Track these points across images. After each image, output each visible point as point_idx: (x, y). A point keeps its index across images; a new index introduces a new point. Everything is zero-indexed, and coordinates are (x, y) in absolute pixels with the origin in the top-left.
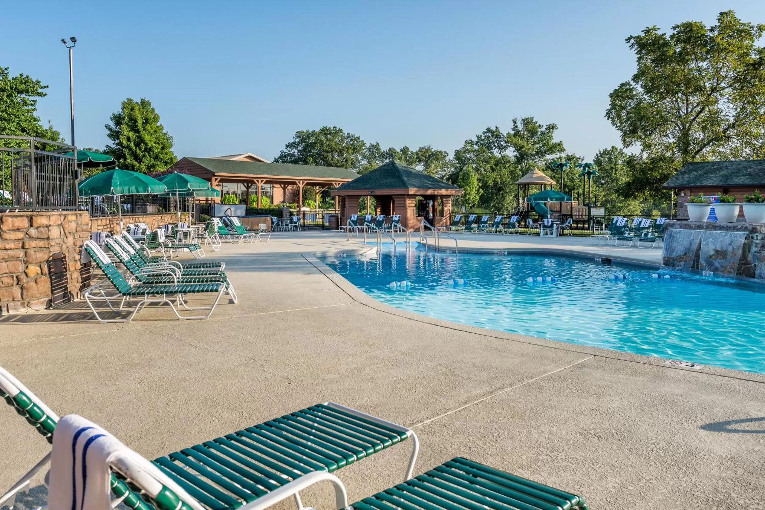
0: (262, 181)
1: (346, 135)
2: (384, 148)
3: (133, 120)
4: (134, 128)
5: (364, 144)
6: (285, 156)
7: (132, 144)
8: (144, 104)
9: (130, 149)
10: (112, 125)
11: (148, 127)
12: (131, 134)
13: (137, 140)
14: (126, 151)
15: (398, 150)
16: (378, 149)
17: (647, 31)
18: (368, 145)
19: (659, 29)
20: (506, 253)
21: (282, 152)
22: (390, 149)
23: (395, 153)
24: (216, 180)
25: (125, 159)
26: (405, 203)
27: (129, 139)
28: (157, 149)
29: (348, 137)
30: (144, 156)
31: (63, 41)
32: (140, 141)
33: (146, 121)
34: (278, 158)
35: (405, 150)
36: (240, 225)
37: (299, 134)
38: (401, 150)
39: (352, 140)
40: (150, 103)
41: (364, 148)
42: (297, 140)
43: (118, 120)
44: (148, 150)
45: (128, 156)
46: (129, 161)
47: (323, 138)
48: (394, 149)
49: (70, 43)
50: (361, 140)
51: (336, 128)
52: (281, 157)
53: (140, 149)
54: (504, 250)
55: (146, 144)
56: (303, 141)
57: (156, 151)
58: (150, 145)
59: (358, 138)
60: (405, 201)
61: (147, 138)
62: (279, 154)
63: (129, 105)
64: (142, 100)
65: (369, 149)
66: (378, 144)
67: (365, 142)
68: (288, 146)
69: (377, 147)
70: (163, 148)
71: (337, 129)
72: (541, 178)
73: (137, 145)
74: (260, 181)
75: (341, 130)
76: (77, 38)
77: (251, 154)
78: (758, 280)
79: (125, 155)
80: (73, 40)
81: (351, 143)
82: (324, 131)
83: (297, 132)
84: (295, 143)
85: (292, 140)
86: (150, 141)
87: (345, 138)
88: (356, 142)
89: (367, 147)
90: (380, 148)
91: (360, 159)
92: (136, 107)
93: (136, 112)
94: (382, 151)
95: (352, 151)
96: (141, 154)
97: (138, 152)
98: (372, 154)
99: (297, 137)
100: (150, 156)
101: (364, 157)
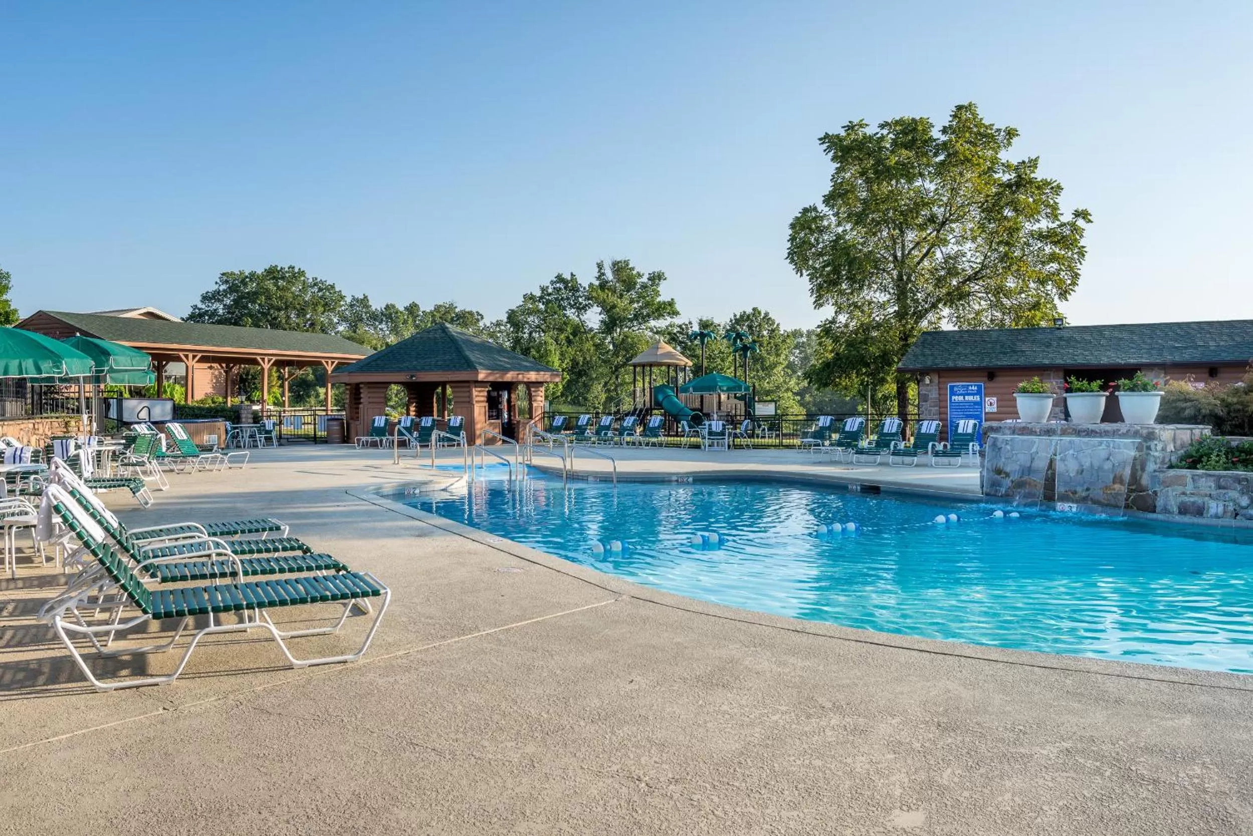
0: (194, 357)
1: (311, 280)
2: (377, 305)
5: (342, 298)
6: (201, 315)
15: (402, 309)
16: (368, 307)
17: (850, 128)
18: (348, 300)
19: (867, 125)
20: (691, 479)
21: (195, 307)
22: (387, 306)
23: (397, 313)
26: (470, 396)
29: (315, 285)
35: (412, 309)
36: (185, 438)
37: (226, 277)
38: (406, 308)
39: (320, 290)
41: (342, 303)
42: (223, 287)
47: (270, 285)
48: (393, 306)
50: (337, 290)
51: (293, 268)
52: (191, 316)
54: (688, 474)
56: (233, 289)
59: (333, 287)
60: (470, 392)
62: (190, 310)
65: (352, 306)
66: (366, 297)
67: (343, 294)
68: (205, 298)
69: (364, 302)
71: (296, 270)
72: (669, 355)
74: (190, 355)
75: (302, 273)
77: (151, 310)
78: (1160, 517)
81: (320, 294)
82: (273, 273)
83: (223, 274)
84: (218, 292)
85: (213, 288)
87: (310, 285)
88: (328, 294)
89: (347, 302)
90: (370, 304)
91: (335, 321)
94: (374, 309)
95: (323, 309)
98: (355, 313)
99: (223, 282)
101: (343, 319)
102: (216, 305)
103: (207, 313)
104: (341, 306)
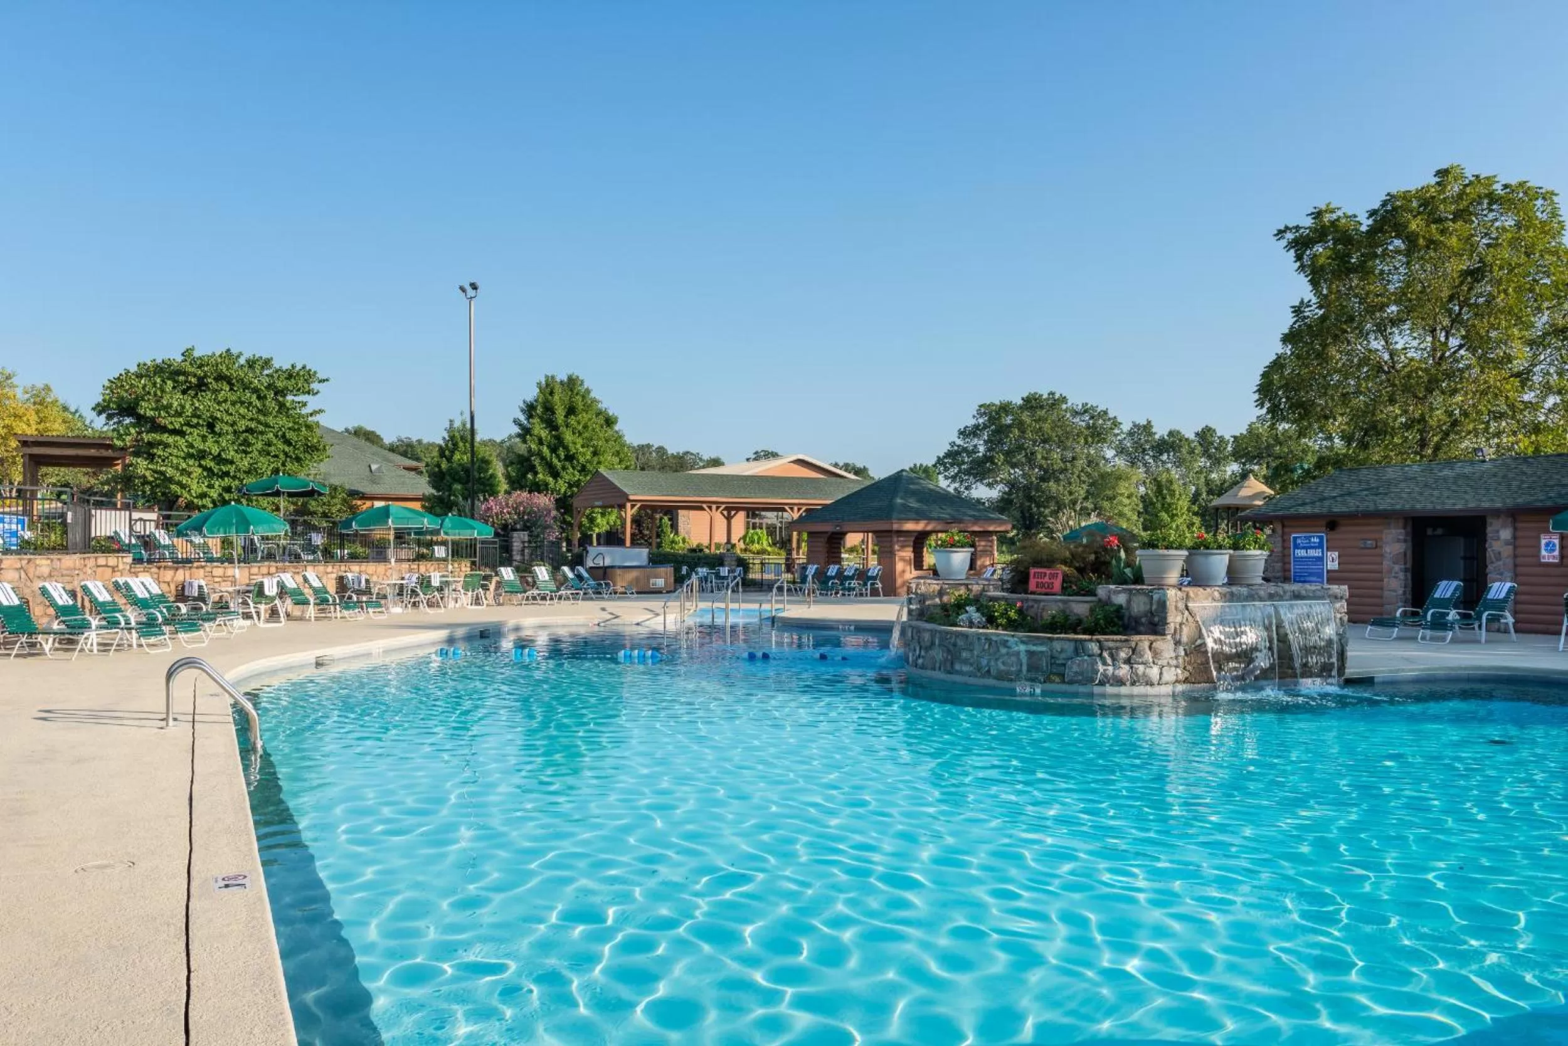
1: (1080, 407)
2: (1161, 431)
3: (549, 409)
4: (552, 425)
5: (1116, 424)
6: (958, 453)
7: (545, 450)
8: (572, 383)
9: (543, 458)
10: (522, 418)
11: (572, 420)
12: (544, 434)
13: (554, 441)
14: (536, 461)
15: (1192, 437)
16: (1152, 434)
17: (1318, 215)
18: (1126, 427)
21: (953, 444)
23: (1180, 440)
24: (633, 506)
25: (536, 473)
27: (541, 442)
28: (585, 455)
29: (1086, 411)
30: (564, 468)
31: (463, 289)
32: (558, 444)
33: (571, 411)
34: (944, 457)
35: (1205, 435)
37: (984, 409)
38: (1197, 434)
39: (1092, 418)
40: (582, 381)
41: (1116, 431)
42: (981, 421)
43: (530, 409)
44: (570, 458)
45: (539, 469)
46: (540, 476)
47: (1026, 417)
48: (1179, 432)
49: (471, 292)
50: (1111, 415)
51: (1054, 394)
52: (949, 454)
53: (558, 457)
55: (566, 448)
56: (992, 421)
57: (582, 460)
58: (573, 450)
59: (1106, 413)
61: (568, 437)
62: (947, 447)
63: (548, 388)
64: (569, 376)
65: (1131, 434)
66: (1149, 422)
67: (1119, 420)
68: (963, 433)
69: (1147, 428)
70: (595, 453)
71: (1057, 396)
73: (554, 450)
75: (1064, 400)
76: (478, 284)
77: (801, 457)
79: (534, 467)
80: (474, 287)
81: (1092, 421)
82: (1032, 403)
83: (981, 406)
84: (977, 427)
85: (971, 422)
86: (575, 443)
87: (1076, 413)
88: (1101, 421)
89: (1125, 430)
90: (1154, 430)
91: (1110, 453)
92: (558, 389)
93: (556, 397)
94: (1157, 437)
95: (1090, 439)
96: (559, 465)
97: (555, 461)
98: (1136, 443)
99: (981, 415)
100: (574, 468)
101: (1121, 451)
102: (975, 441)
103: (965, 450)
104: (1116, 435)
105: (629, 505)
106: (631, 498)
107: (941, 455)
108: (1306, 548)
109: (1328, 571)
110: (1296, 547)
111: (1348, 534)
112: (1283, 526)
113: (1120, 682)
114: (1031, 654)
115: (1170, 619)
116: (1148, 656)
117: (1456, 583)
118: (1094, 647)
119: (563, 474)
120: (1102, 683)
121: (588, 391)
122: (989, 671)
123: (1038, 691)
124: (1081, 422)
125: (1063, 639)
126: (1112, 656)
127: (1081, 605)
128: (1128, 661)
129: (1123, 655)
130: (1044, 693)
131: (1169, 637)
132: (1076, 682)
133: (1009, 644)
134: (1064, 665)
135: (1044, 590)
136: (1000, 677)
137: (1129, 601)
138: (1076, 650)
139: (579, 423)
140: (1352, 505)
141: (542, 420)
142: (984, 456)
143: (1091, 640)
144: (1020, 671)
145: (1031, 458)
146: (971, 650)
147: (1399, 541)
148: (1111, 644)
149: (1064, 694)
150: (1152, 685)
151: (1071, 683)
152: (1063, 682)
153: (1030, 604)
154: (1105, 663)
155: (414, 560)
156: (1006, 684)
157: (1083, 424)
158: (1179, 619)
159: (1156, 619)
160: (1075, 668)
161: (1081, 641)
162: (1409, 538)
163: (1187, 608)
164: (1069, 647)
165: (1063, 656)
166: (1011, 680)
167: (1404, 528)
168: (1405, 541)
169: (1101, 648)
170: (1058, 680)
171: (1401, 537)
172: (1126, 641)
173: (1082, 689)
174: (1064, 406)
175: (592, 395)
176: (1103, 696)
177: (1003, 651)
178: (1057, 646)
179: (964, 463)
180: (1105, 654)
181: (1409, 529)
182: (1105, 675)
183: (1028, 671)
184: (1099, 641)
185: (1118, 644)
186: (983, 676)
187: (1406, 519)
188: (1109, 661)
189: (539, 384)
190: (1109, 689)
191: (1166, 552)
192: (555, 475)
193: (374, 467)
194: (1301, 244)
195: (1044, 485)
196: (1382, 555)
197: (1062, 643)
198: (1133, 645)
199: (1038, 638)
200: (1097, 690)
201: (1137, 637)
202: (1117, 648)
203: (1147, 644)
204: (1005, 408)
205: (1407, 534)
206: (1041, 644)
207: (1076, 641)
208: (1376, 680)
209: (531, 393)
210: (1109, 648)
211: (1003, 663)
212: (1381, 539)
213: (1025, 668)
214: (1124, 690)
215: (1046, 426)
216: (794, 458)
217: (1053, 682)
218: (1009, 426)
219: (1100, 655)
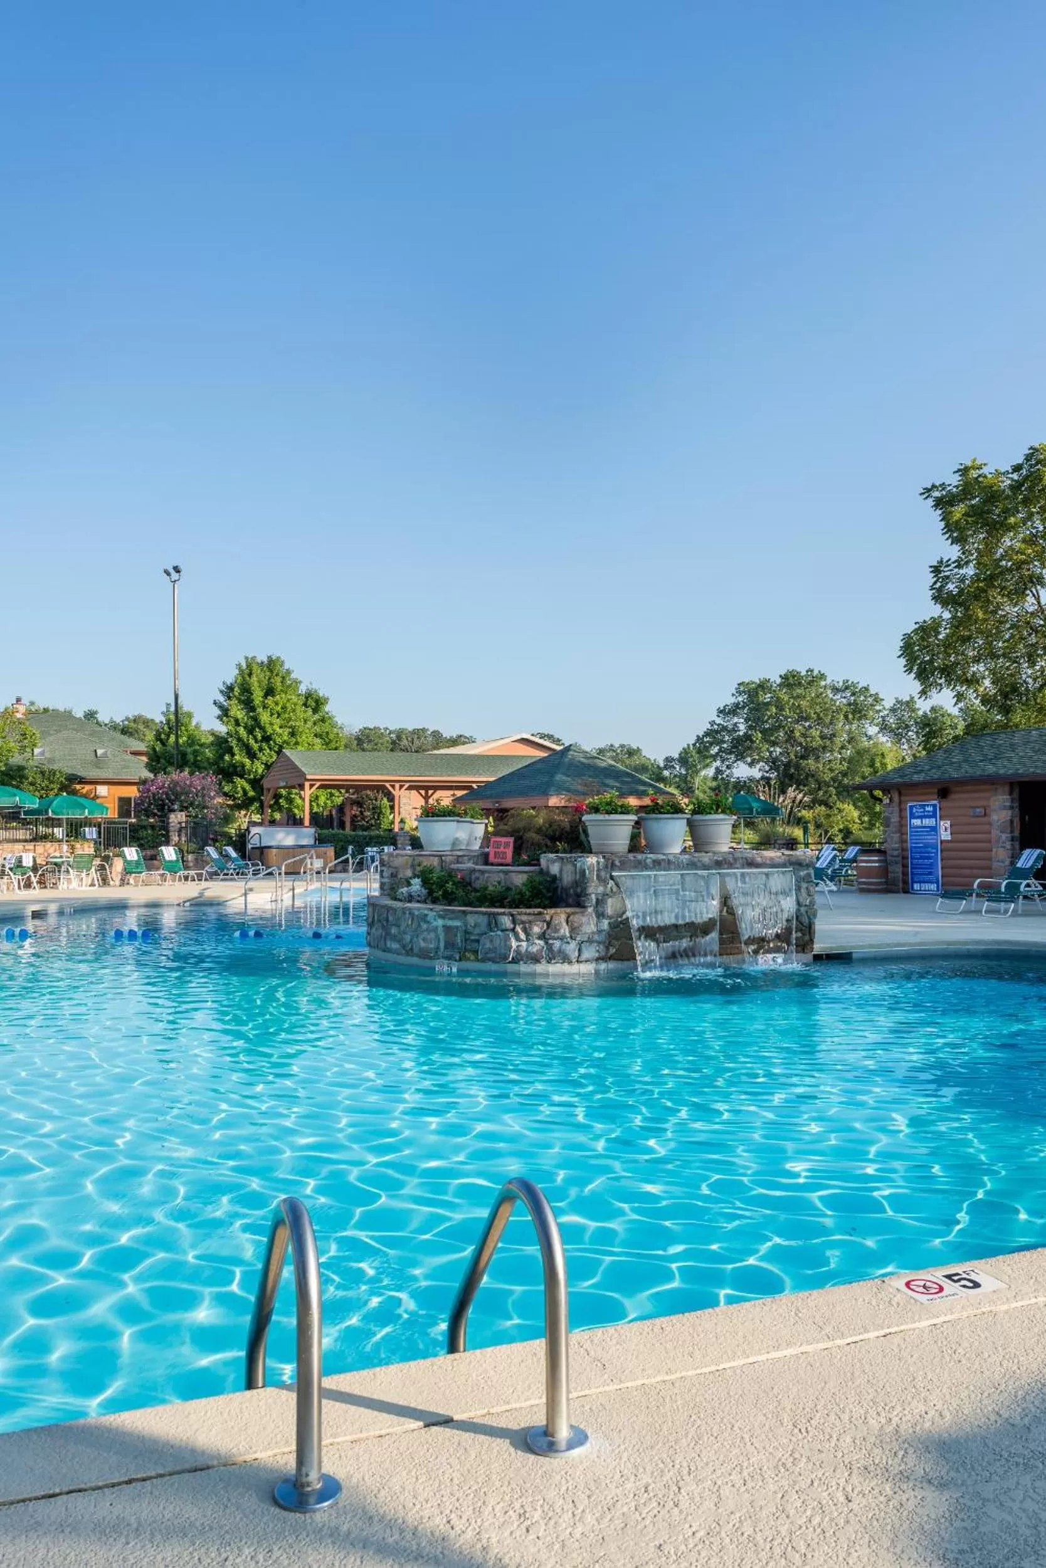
1: (841, 684)
3: (246, 690)
4: (248, 705)
5: (877, 699)
6: (717, 732)
7: (242, 731)
9: (239, 740)
10: (221, 699)
11: (270, 701)
12: (241, 715)
13: (250, 723)
14: (233, 743)
16: (914, 710)
17: (964, 471)
18: (889, 703)
21: (712, 723)
22: (932, 708)
23: (943, 716)
24: (311, 786)
25: (233, 755)
27: (238, 723)
29: (847, 688)
30: (261, 749)
31: (168, 573)
32: (255, 725)
33: (270, 692)
34: (704, 736)
37: (744, 688)
39: (853, 694)
40: (283, 662)
42: (740, 699)
43: (228, 691)
44: (267, 739)
45: (236, 750)
46: (237, 757)
47: (783, 694)
49: (175, 576)
50: (872, 692)
51: (812, 671)
52: (707, 734)
53: (255, 738)
55: (262, 729)
56: (751, 699)
57: (279, 740)
58: (269, 731)
59: (867, 689)
61: (265, 717)
62: (706, 726)
63: (247, 669)
64: (269, 657)
65: (893, 710)
67: (881, 696)
68: (721, 712)
70: (293, 734)
71: (816, 673)
73: (251, 731)
75: (822, 676)
76: (182, 567)
80: (177, 570)
81: (852, 698)
82: (791, 681)
83: (739, 684)
84: (737, 705)
85: (730, 700)
86: (271, 724)
87: (836, 690)
88: (862, 698)
89: (888, 706)
90: (917, 706)
91: (872, 730)
92: (256, 670)
93: (254, 679)
94: (920, 713)
95: (850, 716)
96: (255, 746)
97: (252, 742)
98: (900, 719)
99: (740, 693)
100: (270, 749)
101: (884, 728)
102: (736, 720)
103: (724, 728)
104: (878, 711)
105: (307, 784)
106: (309, 777)
107: (701, 734)
108: (921, 817)
109: (942, 842)
110: (913, 816)
111: (959, 800)
112: (900, 794)
113: (535, 959)
114: (447, 929)
115: (590, 890)
116: (565, 930)
117: (1038, 851)
118: (506, 922)
119: (260, 755)
120: (515, 961)
121: (289, 672)
122: (412, 949)
123: (455, 970)
124: (840, 700)
125: (476, 913)
126: (525, 930)
127: (520, 876)
128: (542, 936)
129: (536, 930)
130: (462, 972)
131: (590, 910)
132: (489, 960)
133: (428, 919)
134: (478, 941)
135: (500, 861)
136: (424, 954)
137: (561, 871)
138: (489, 924)
139: (277, 704)
140: (967, 770)
141: (240, 701)
142: (745, 734)
143: (504, 914)
144: (438, 948)
145: (790, 738)
146: (399, 926)
147: (1005, 808)
148: (524, 918)
149: (481, 973)
150: (570, 962)
151: (483, 960)
152: (477, 960)
153: (477, 874)
154: (518, 939)
155: (31, 841)
156: (427, 963)
157: (844, 701)
158: (601, 889)
159: (579, 890)
160: (488, 945)
161: (495, 915)
162: (1016, 804)
163: (612, 878)
164: (483, 920)
165: (477, 931)
166: (431, 958)
167: (1011, 794)
168: (1012, 808)
169: (514, 922)
170: (472, 957)
171: (1008, 804)
172: (540, 914)
173: (493, 967)
174: (823, 683)
175: (293, 676)
176: (518, 974)
177: (425, 926)
178: (471, 920)
179: (724, 742)
180: (519, 929)
181: (1016, 795)
182: (518, 952)
183: (446, 947)
184: (512, 915)
185: (531, 918)
186: (407, 954)
187: (1012, 784)
188: (523, 936)
189: (239, 666)
190: (523, 968)
191: (607, 817)
192: (252, 755)
193: (100, 752)
194: (944, 503)
195: (803, 763)
196: (990, 824)
197: (476, 918)
198: (548, 918)
199: (453, 912)
200: (511, 968)
201: (552, 911)
202: (530, 922)
203: (563, 917)
204: (763, 686)
205: (1012, 801)
206: (456, 918)
207: (489, 914)
208: (854, 956)
209: (231, 676)
210: (523, 922)
211: (424, 940)
212: (989, 806)
213: (442, 945)
214: (539, 968)
215: (804, 703)
216: (519, 737)
217: (469, 959)
218: (768, 704)
219: (513, 930)
